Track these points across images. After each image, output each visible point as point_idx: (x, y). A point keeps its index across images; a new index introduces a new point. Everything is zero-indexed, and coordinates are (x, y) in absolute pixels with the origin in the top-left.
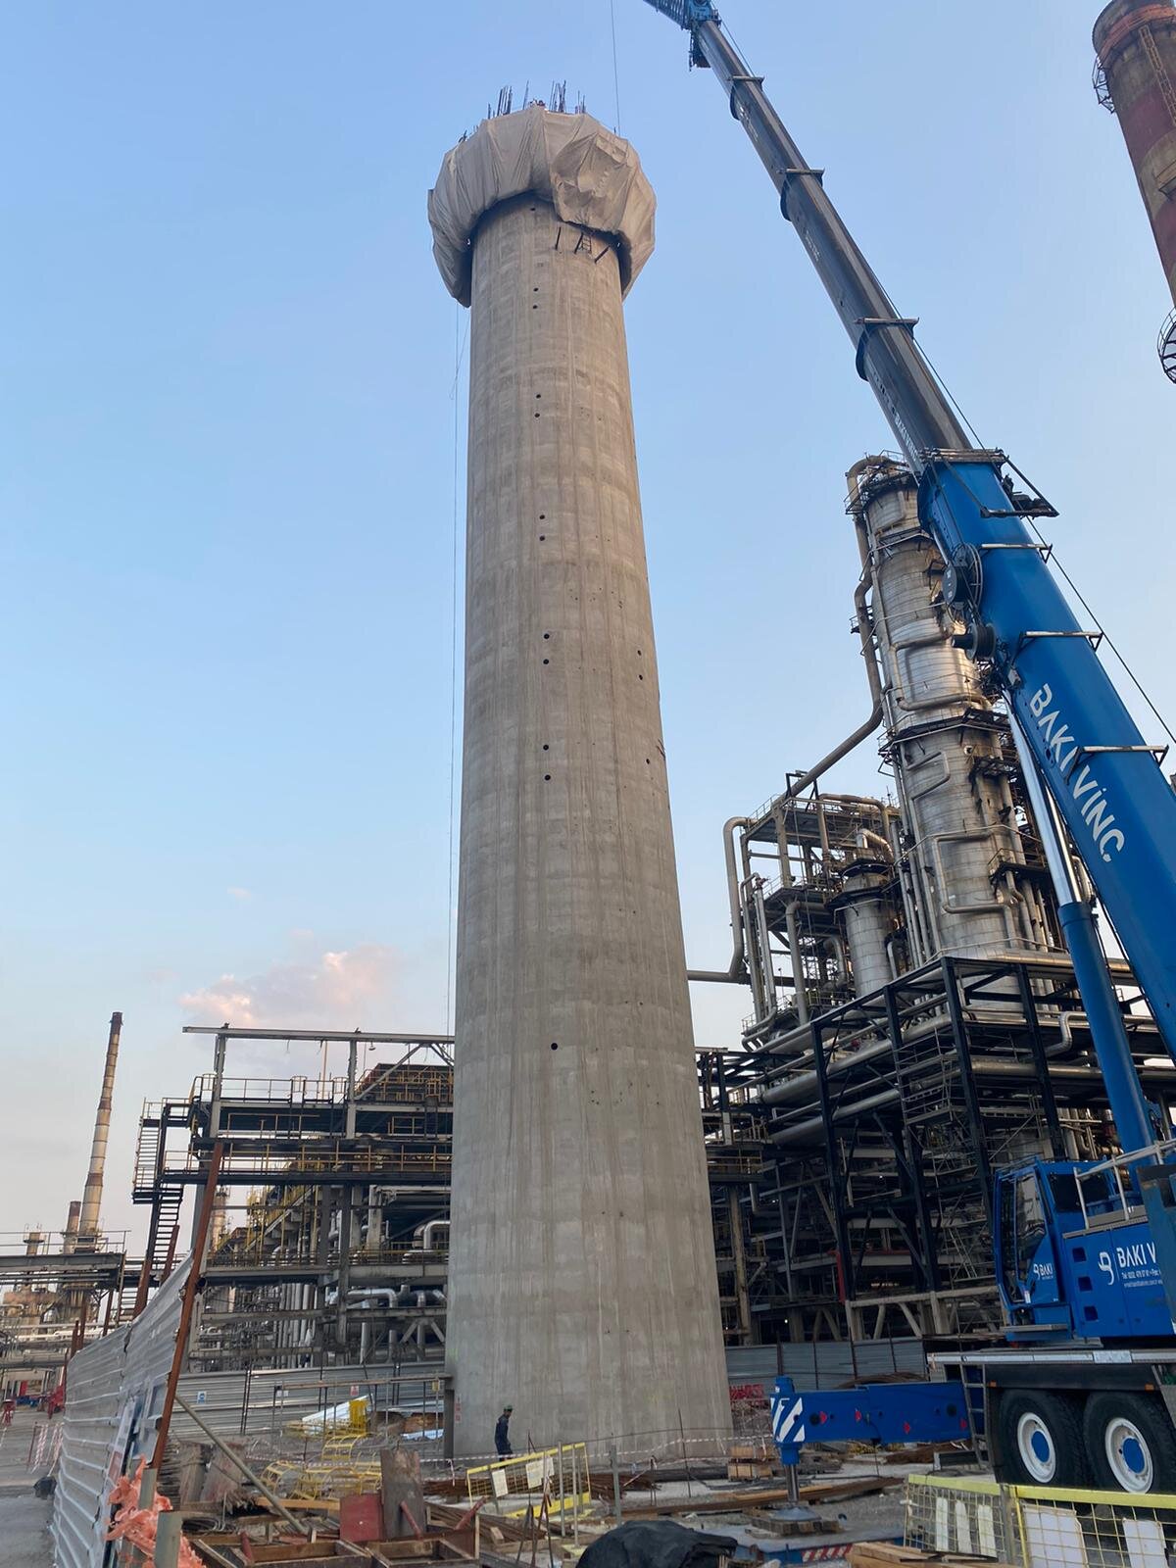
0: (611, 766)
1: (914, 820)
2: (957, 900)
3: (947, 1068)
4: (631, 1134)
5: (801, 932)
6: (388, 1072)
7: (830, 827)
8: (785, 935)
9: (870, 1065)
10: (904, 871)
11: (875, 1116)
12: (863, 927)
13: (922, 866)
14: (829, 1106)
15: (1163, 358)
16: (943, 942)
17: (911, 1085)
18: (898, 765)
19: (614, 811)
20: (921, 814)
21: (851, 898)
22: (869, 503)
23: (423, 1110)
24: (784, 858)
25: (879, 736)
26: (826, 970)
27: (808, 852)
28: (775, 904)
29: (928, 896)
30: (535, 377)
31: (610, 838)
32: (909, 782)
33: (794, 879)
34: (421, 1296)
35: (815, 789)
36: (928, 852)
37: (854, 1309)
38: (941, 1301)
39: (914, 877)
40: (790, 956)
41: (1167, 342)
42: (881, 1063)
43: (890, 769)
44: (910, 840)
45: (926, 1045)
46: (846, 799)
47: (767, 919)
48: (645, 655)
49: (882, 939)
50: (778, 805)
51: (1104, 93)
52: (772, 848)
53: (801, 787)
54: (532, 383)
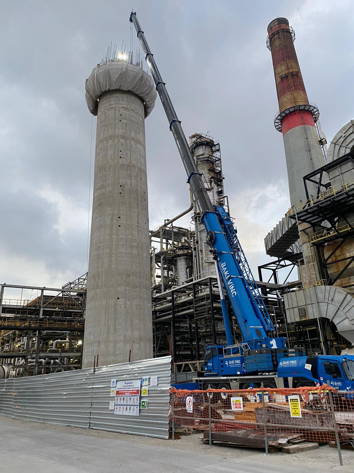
0: (137, 224)
1: (199, 237)
2: (208, 260)
3: (207, 305)
4: (137, 321)
5: (164, 264)
6: (53, 299)
7: (174, 235)
8: (159, 264)
9: (187, 303)
10: (194, 250)
11: (187, 316)
12: (181, 264)
13: (200, 250)
14: (174, 312)
15: (275, 123)
16: (203, 270)
17: (197, 309)
18: (196, 222)
19: (137, 237)
20: (200, 236)
21: (179, 256)
22: (195, 148)
23: (62, 310)
24: (161, 242)
25: (191, 213)
26: (169, 274)
27: (167, 241)
28: (158, 256)
29: (200, 258)
30: (120, 109)
31: (135, 244)
32: (199, 227)
33: (164, 249)
34: (52, 361)
35: (172, 225)
36: (201, 246)
37: (176, 365)
38: (199, 363)
39: (197, 252)
40: (160, 270)
41: (276, 119)
42: (190, 302)
43: (193, 222)
44: (197, 242)
45: (202, 299)
46: (180, 228)
47: (155, 259)
48: (146, 194)
49: (186, 267)
50: (162, 228)
51: (269, 45)
52: (158, 240)
53: (168, 224)
54: (119, 111)
